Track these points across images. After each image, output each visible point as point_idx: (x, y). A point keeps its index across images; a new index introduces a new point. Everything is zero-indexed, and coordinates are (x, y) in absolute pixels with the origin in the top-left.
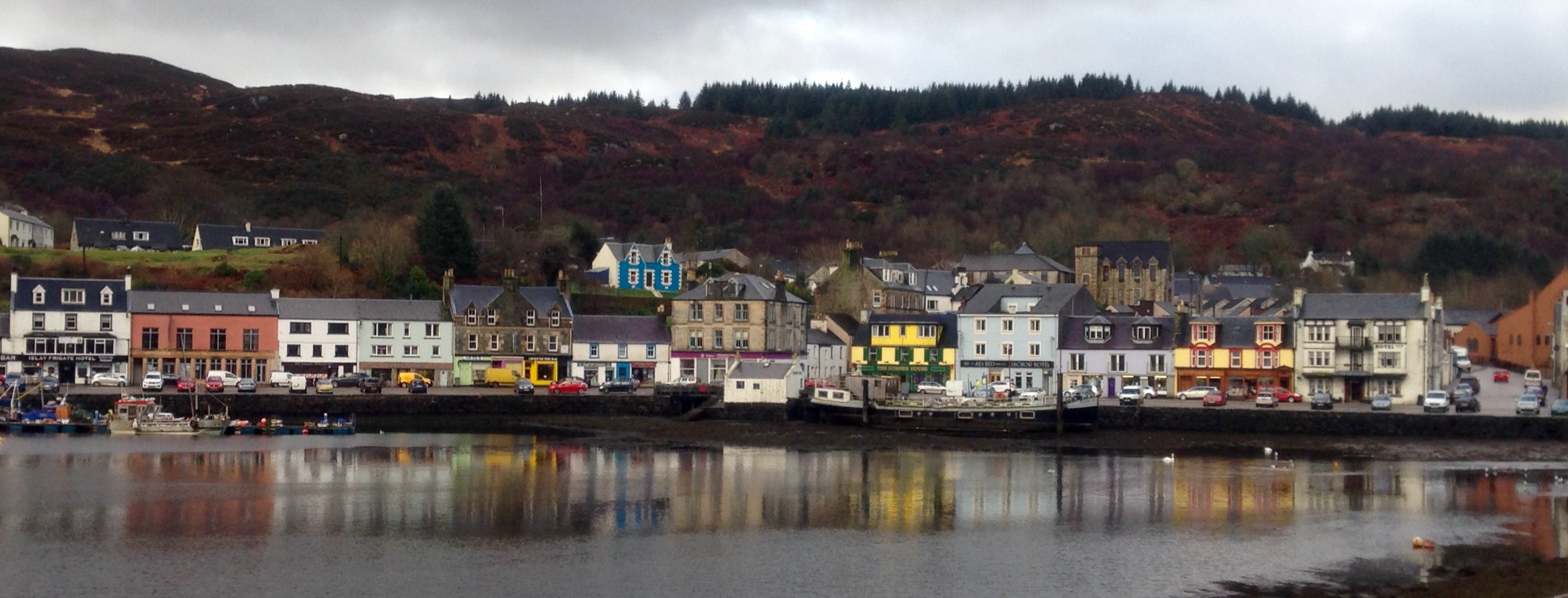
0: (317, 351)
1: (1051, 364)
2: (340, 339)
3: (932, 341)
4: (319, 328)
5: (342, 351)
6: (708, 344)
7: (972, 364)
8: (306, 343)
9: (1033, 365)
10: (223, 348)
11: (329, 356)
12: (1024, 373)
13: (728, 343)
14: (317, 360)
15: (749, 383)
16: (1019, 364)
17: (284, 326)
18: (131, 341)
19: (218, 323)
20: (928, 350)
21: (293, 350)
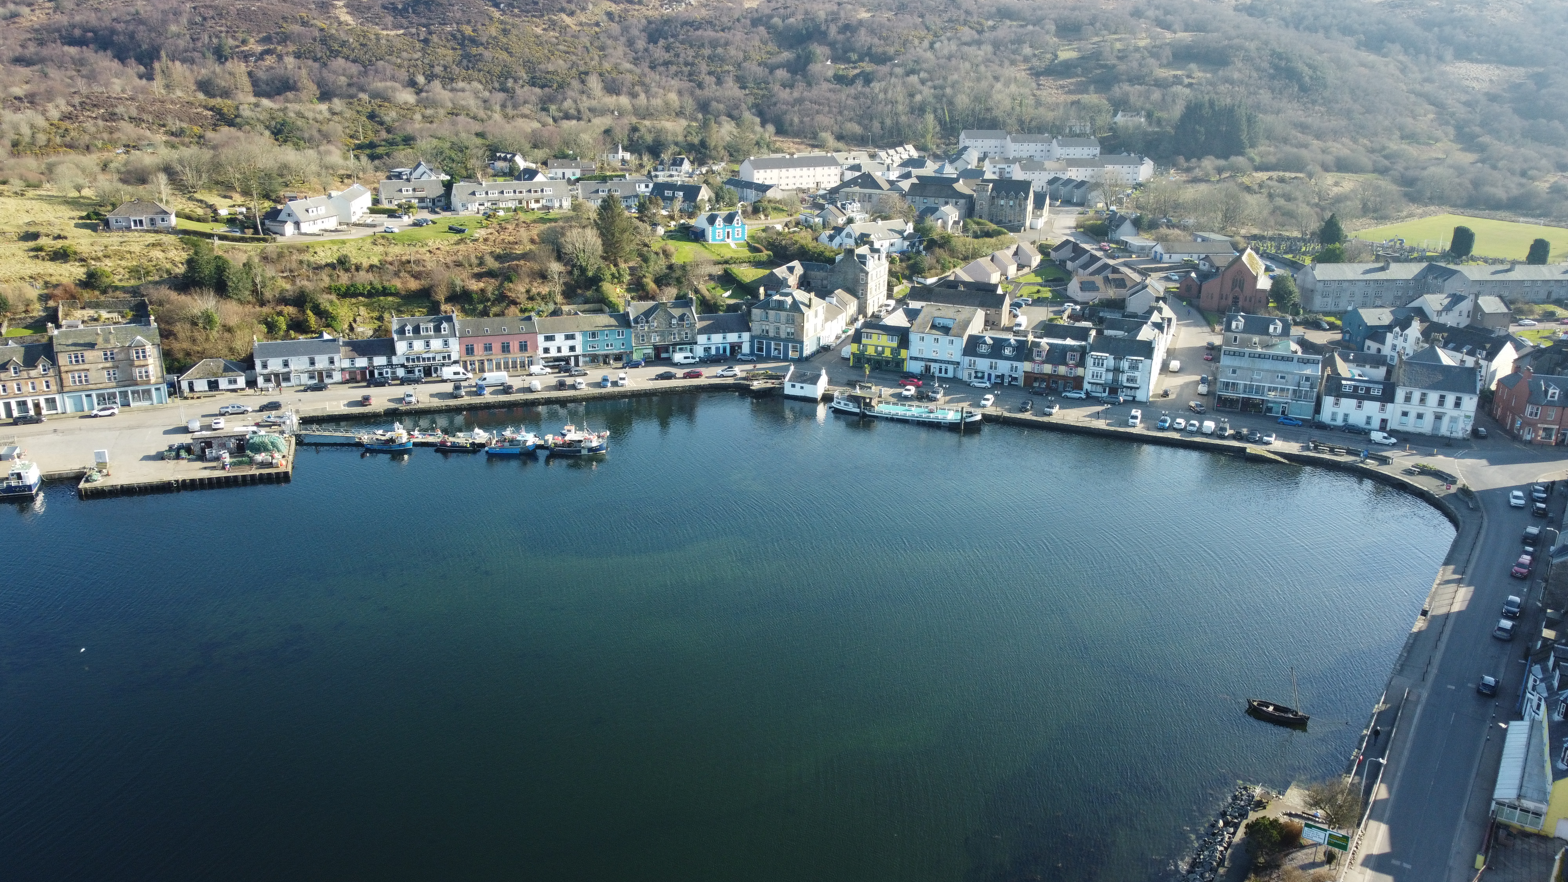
0: (559, 350)
1: (958, 363)
2: (571, 343)
3: (895, 344)
4: (560, 338)
5: (572, 349)
6: (771, 334)
7: (916, 359)
8: (553, 346)
9: (948, 362)
10: (509, 351)
11: (565, 352)
12: (944, 366)
13: (783, 335)
14: (559, 355)
15: (798, 385)
16: (941, 361)
17: (541, 338)
18: (460, 352)
19: (505, 339)
20: (893, 350)
21: (546, 350)
